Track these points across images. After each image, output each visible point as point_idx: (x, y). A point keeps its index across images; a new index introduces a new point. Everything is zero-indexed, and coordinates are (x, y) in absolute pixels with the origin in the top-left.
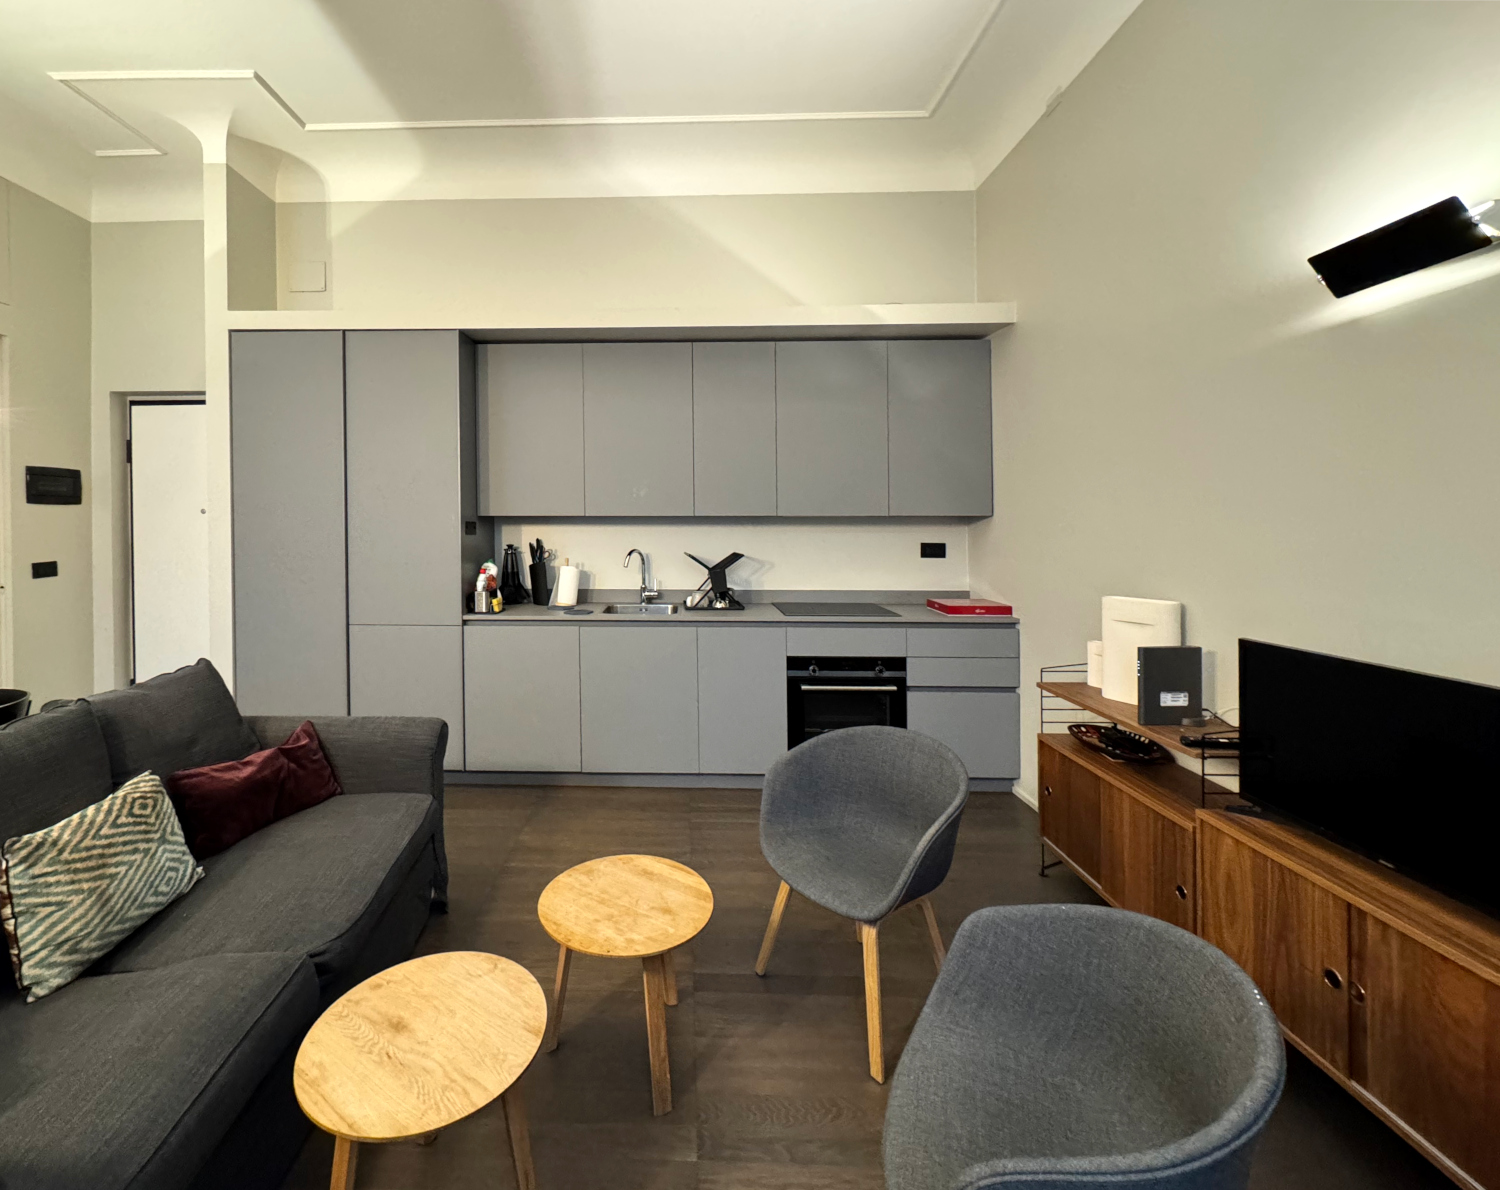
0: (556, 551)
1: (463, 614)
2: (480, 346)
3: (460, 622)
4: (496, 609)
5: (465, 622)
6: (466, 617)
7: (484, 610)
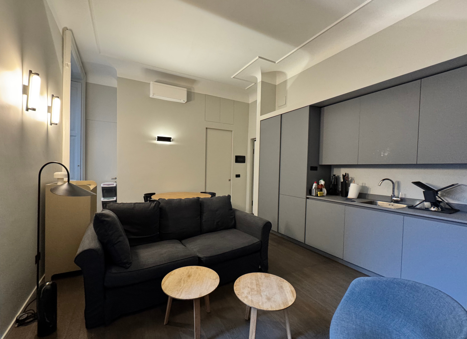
0: (354, 178)
1: (307, 195)
2: (322, 108)
3: (305, 198)
4: (319, 195)
5: (307, 198)
6: (308, 196)
7: (314, 195)
